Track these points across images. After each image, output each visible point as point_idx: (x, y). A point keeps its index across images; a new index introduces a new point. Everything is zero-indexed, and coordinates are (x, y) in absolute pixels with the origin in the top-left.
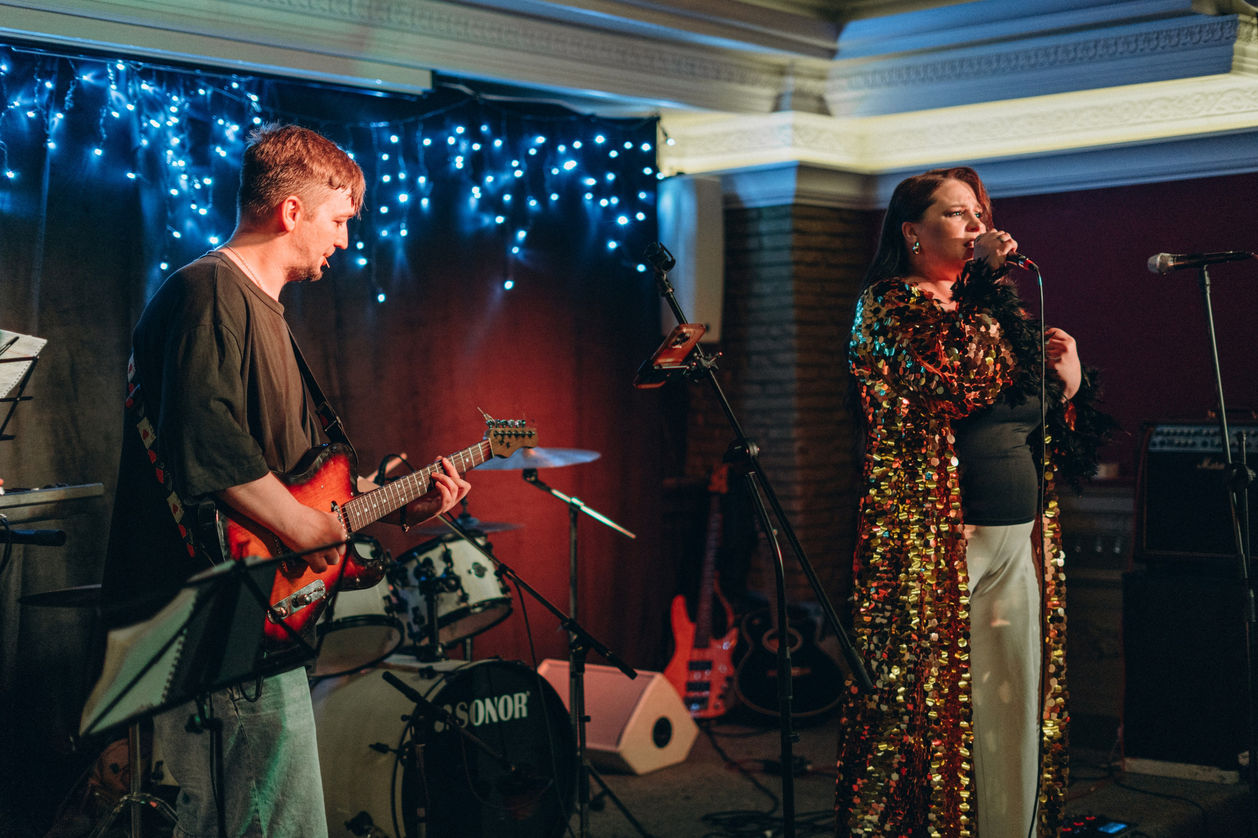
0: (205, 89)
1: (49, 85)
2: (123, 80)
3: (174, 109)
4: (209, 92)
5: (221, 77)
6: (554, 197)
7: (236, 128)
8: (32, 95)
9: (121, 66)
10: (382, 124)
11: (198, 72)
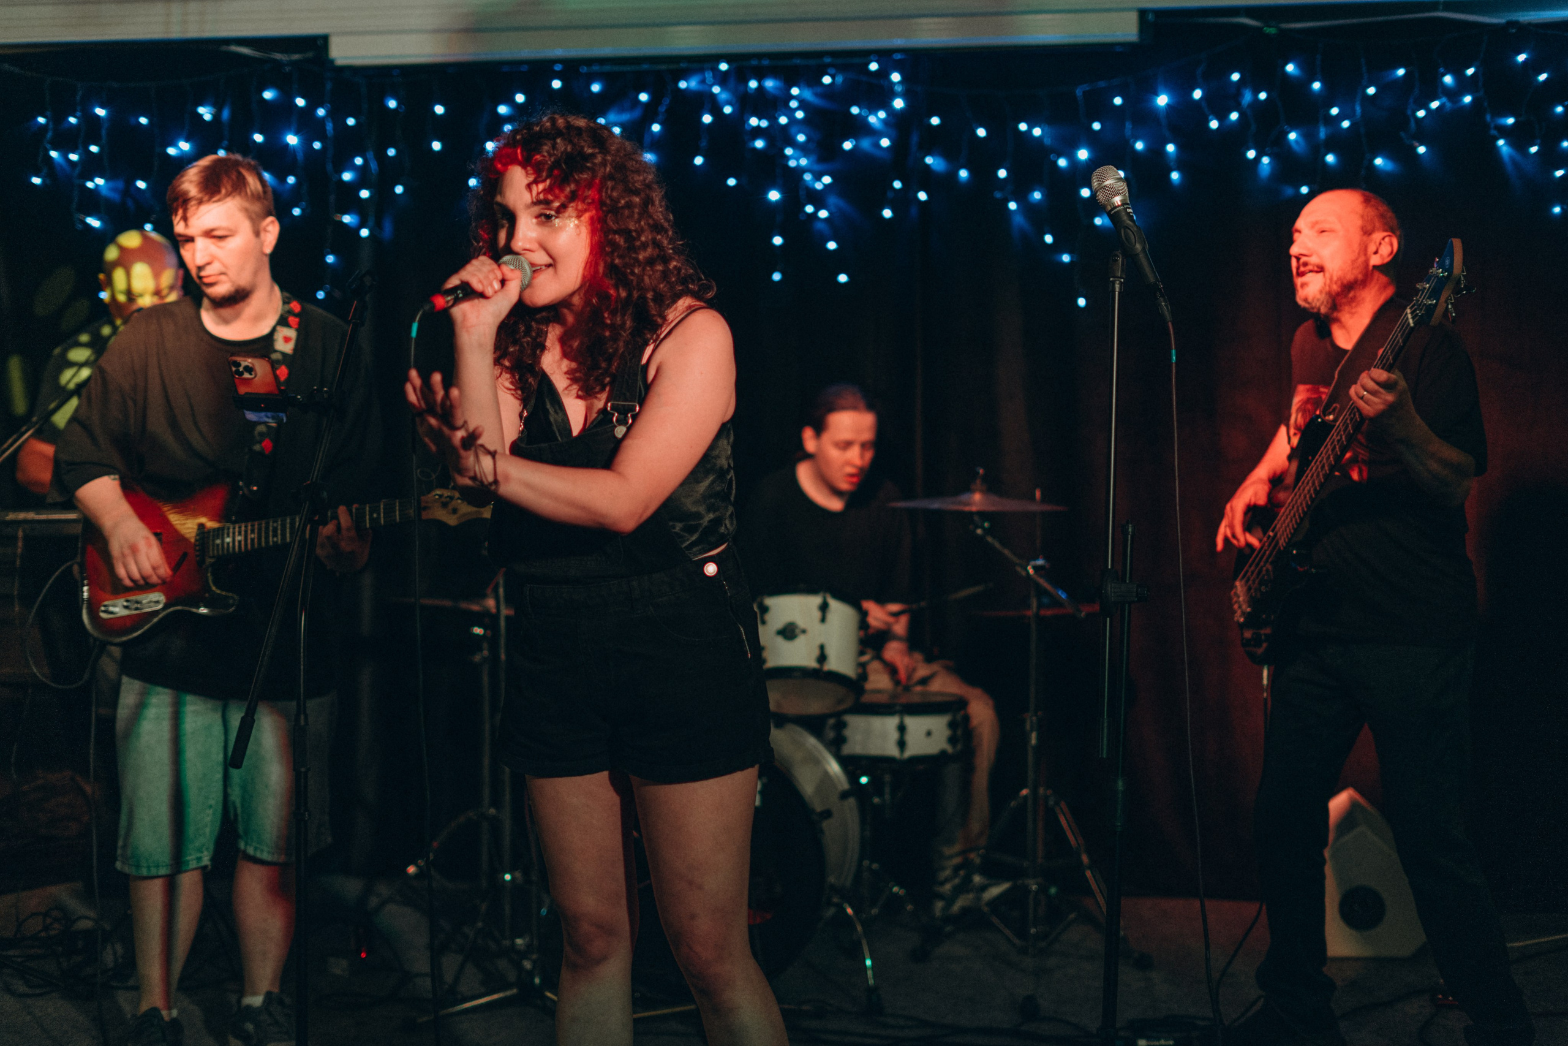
0: (833, 77)
1: (644, 97)
2: (732, 83)
3: (794, 104)
4: (840, 79)
5: (857, 60)
6: (1422, 150)
7: (882, 114)
8: (622, 110)
9: (724, 67)
10: (1102, 84)
11: (828, 60)
